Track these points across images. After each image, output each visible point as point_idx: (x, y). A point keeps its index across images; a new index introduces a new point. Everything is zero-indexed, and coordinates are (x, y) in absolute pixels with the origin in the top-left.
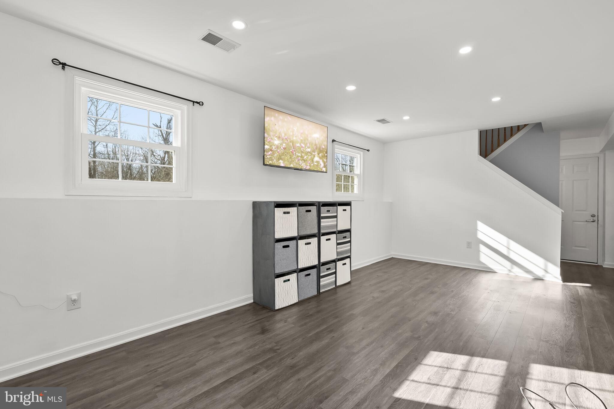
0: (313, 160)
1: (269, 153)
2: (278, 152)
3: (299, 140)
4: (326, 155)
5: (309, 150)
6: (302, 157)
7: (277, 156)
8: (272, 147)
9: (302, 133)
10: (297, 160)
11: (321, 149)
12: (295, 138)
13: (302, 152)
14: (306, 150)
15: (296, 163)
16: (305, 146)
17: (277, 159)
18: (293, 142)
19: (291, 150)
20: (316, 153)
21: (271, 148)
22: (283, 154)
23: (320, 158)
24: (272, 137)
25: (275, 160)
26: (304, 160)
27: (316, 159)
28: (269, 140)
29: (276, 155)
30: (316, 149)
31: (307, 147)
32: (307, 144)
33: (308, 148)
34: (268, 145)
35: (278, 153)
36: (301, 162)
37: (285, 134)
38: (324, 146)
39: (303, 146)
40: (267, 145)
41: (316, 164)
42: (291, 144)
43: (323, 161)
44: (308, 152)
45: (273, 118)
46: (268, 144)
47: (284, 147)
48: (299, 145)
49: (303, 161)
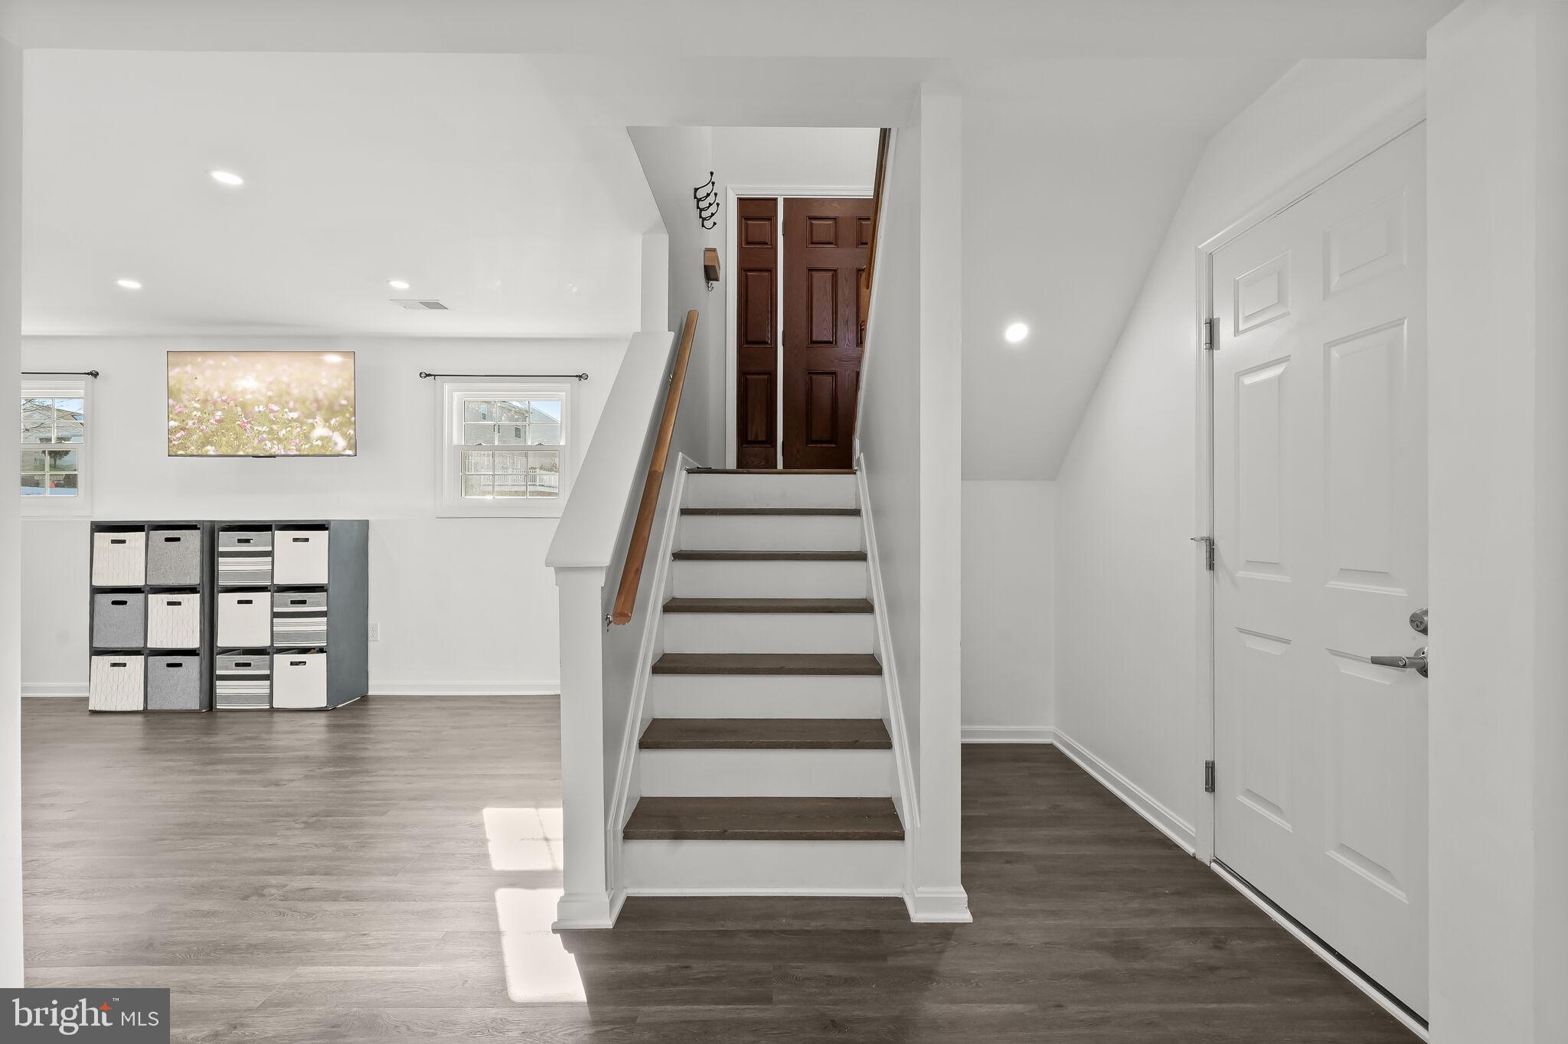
0: (307, 437)
1: (179, 435)
2: (202, 431)
3: (262, 398)
4: (353, 419)
5: (295, 415)
6: (271, 432)
7: (199, 437)
8: (185, 422)
9: (271, 383)
10: (256, 441)
11: (337, 408)
12: (249, 396)
13: (273, 422)
14: (285, 416)
15: (254, 448)
16: (283, 408)
17: (199, 444)
18: (243, 406)
19: (238, 422)
20: (319, 420)
21: (182, 425)
22: (214, 433)
23: (333, 429)
24: (186, 402)
25: (193, 448)
26: (280, 440)
27: (320, 431)
28: (179, 410)
29: (195, 437)
30: (319, 409)
31: (286, 410)
32: (287, 402)
33: (291, 411)
34: (175, 421)
35: (201, 433)
36: (269, 444)
37: (222, 393)
38: (346, 398)
39: (276, 408)
40: (172, 420)
41: (319, 443)
42: (239, 409)
43: (344, 435)
44: (295, 420)
45: (189, 368)
46: (176, 417)
47: (218, 418)
48: (261, 408)
49: (275, 442)
